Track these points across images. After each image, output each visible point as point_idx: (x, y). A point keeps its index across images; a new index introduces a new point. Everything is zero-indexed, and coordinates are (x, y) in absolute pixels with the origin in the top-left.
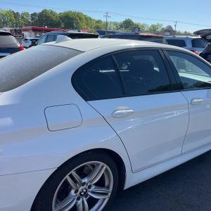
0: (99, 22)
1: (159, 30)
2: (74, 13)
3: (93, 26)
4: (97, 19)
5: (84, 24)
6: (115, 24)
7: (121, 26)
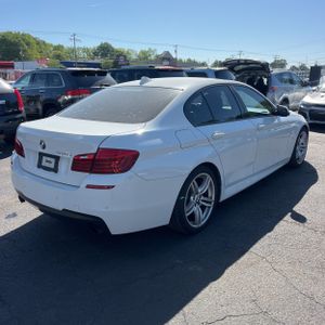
0: (59, 48)
1: (153, 57)
2: (17, 36)
3: (51, 55)
4: (55, 44)
5: (35, 51)
6: (86, 50)
7: (96, 54)
